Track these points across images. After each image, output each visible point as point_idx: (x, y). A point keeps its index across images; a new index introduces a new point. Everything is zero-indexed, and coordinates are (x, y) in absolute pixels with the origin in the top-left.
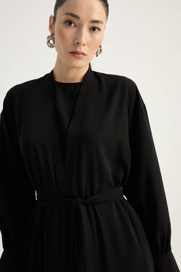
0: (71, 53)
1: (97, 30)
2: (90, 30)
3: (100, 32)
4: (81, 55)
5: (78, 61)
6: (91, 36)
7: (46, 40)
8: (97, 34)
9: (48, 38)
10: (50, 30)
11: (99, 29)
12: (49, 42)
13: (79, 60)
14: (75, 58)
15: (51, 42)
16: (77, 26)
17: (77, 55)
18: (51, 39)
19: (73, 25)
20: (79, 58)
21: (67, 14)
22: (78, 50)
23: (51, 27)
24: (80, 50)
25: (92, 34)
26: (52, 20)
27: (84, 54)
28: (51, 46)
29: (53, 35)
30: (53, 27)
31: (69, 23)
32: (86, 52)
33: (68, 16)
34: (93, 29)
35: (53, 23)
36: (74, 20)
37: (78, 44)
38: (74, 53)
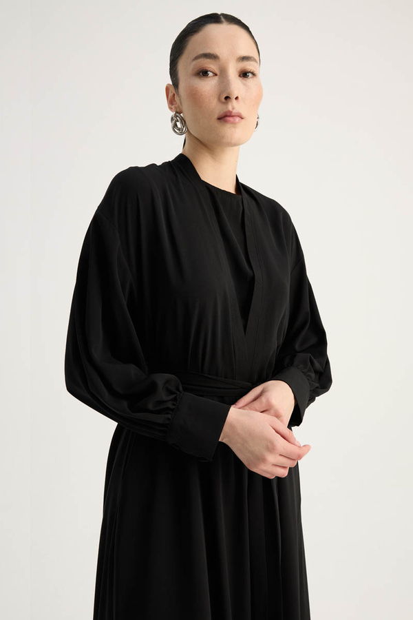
0: (219, 119)
1: (250, 75)
2: (240, 76)
3: (255, 79)
4: (237, 119)
8: (250, 81)
9: (172, 119)
10: (171, 109)
11: (254, 74)
12: (175, 125)
13: (234, 127)
16: (218, 73)
17: (231, 119)
19: (210, 74)
20: (234, 124)
21: (197, 58)
22: (230, 109)
23: (171, 102)
24: (233, 109)
25: (244, 82)
26: (172, 90)
27: (241, 117)
28: (180, 132)
29: (178, 112)
30: (176, 98)
31: (204, 73)
32: (244, 114)
33: (199, 60)
34: (244, 74)
35: (174, 95)
36: (211, 65)
37: (228, 99)
38: (224, 117)
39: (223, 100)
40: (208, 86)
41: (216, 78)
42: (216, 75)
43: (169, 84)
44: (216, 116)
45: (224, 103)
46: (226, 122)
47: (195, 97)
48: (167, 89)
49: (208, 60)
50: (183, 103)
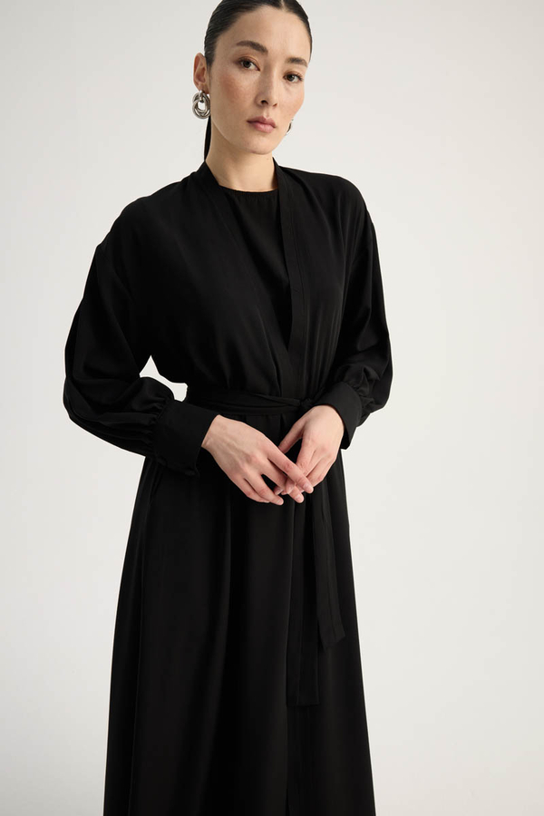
0: (250, 122)
1: (296, 79)
2: (284, 77)
3: (300, 84)
4: (269, 128)
5: (261, 138)
6: (287, 89)
7: (192, 104)
8: (294, 87)
9: (196, 98)
10: (196, 84)
11: (300, 78)
12: (196, 106)
13: (264, 136)
14: (258, 132)
15: (202, 106)
16: (262, 67)
17: (262, 126)
18: (202, 101)
19: (252, 67)
20: (264, 133)
21: (242, 44)
22: (265, 115)
23: (199, 77)
24: (268, 116)
25: (288, 85)
26: (203, 63)
27: (273, 126)
28: (201, 115)
29: (205, 92)
30: (206, 76)
31: (245, 63)
32: (277, 122)
33: (244, 48)
34: (289, 77)
35: (204, 69)
36: (255, 57)
37: (265, 104)
38: (255, 123)
39: (259, 102)
40: (247, 81)
41: (258, 74)
42: (259, 70)
43: (200, 54)
44: (247, 118)
45: (258, 106)
46: (256, 128)
47: (229, 88)
48: (197, 59)
49: (255, 51)
50: (212, 85)
